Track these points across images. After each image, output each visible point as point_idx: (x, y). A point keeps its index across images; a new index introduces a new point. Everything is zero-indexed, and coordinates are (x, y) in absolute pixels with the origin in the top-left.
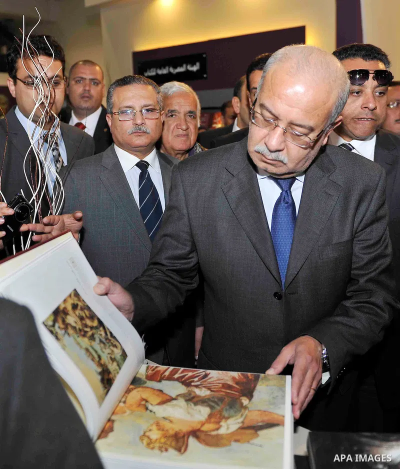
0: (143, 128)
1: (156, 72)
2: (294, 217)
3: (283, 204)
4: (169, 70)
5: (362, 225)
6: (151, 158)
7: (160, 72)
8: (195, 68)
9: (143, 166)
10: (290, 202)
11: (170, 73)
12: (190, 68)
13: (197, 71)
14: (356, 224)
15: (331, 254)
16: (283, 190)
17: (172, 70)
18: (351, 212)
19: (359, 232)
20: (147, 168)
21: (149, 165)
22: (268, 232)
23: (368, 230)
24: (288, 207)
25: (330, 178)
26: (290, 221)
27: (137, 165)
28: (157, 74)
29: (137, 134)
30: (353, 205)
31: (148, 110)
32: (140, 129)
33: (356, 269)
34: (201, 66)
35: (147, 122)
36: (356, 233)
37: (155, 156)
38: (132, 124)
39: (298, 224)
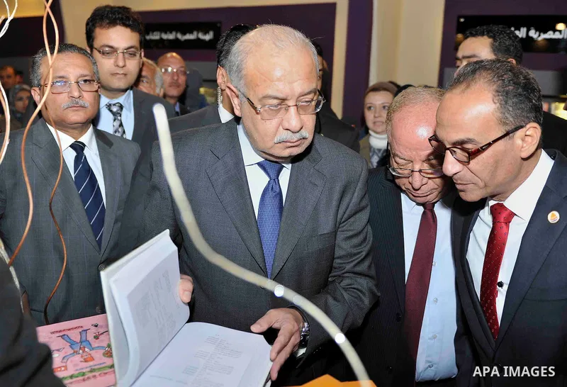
0: (81, 102)
1: (160, 35)
2: (281, 207)
3: (270, 194)
4: (176, 36)
5: (346, 216)
6: (87, 137)
7: (165, 36)
8: (208, 37)
9: (78, 148)
10: (278, 191)
11: (177, 39)
12: (201, 36)
13: (210, 40)
14: (339, 216)
15: (316, 245)
16: (271, 179)
17: (179, 36)
18: (335, 203)
19: (343, 222)
20: (83, 149)
21: (85, 145)
22: (254, 220)
23: (352, 219)
24: (275, 195)
25: (316, 167)
26: (277, 210)
27: (72, 146)
28: (161, 39)
29: (74, 108)
30: (336, 196)
31: (85, 81)
32: (77, 103)
33: (339, 258)
34: (215, 35)
35: (85, 94)
36: (340, 224)
37: (92, 135)
38: (67, 98)
39: (285, 214)
